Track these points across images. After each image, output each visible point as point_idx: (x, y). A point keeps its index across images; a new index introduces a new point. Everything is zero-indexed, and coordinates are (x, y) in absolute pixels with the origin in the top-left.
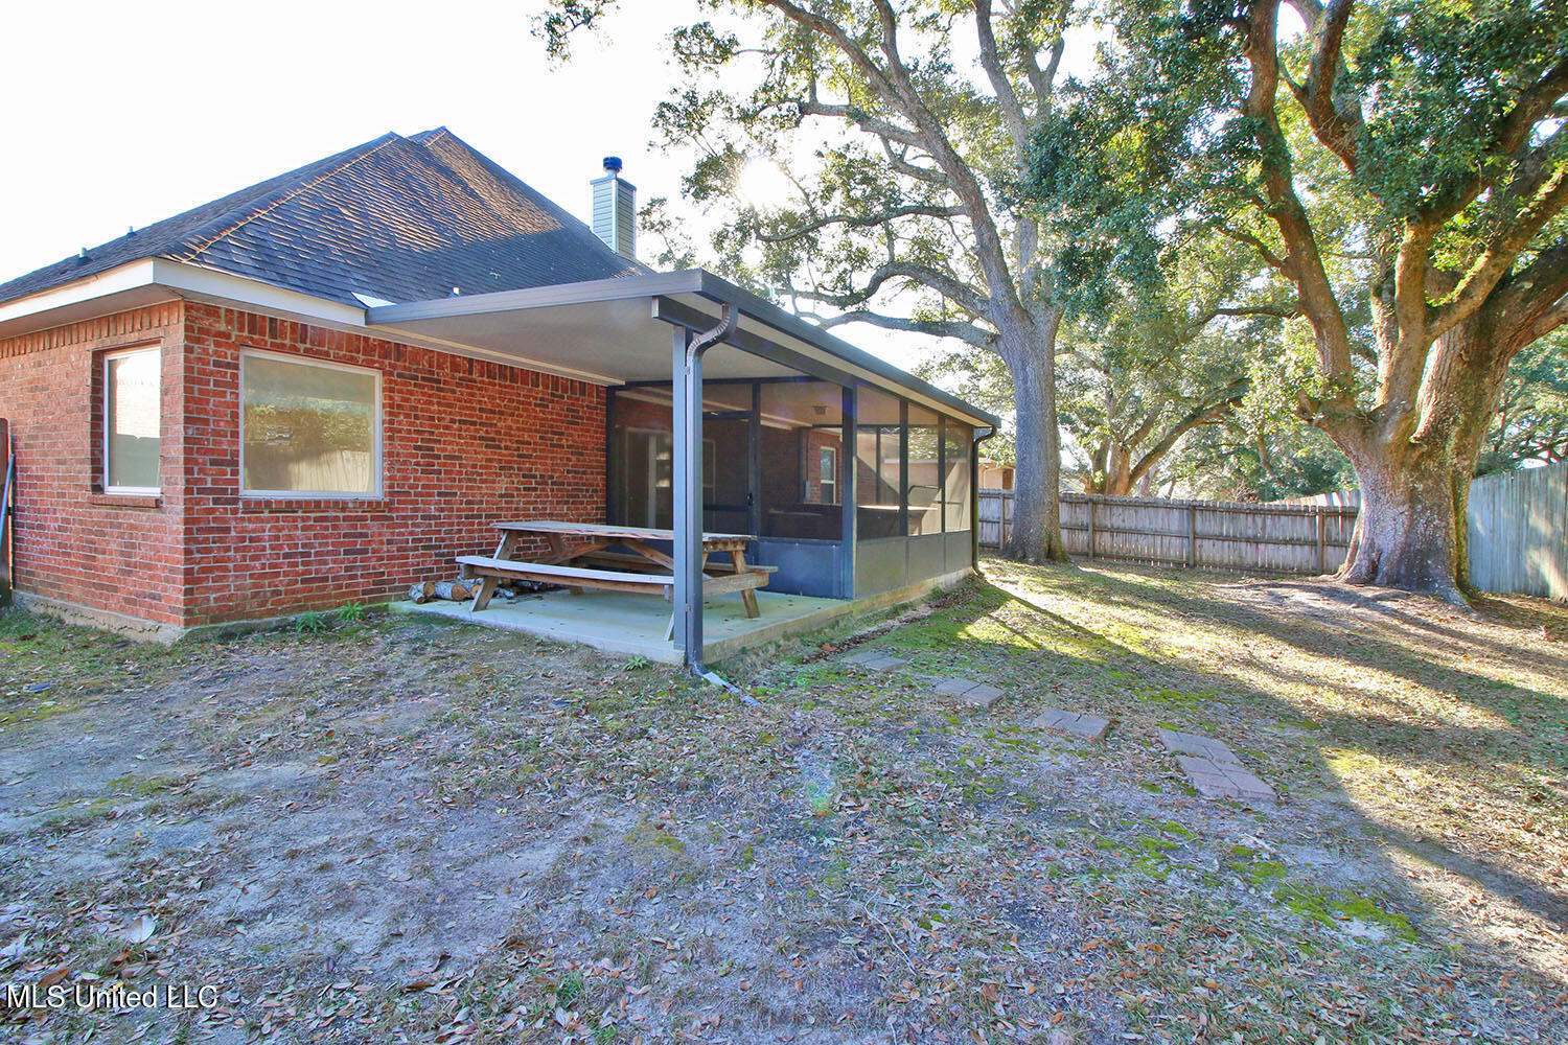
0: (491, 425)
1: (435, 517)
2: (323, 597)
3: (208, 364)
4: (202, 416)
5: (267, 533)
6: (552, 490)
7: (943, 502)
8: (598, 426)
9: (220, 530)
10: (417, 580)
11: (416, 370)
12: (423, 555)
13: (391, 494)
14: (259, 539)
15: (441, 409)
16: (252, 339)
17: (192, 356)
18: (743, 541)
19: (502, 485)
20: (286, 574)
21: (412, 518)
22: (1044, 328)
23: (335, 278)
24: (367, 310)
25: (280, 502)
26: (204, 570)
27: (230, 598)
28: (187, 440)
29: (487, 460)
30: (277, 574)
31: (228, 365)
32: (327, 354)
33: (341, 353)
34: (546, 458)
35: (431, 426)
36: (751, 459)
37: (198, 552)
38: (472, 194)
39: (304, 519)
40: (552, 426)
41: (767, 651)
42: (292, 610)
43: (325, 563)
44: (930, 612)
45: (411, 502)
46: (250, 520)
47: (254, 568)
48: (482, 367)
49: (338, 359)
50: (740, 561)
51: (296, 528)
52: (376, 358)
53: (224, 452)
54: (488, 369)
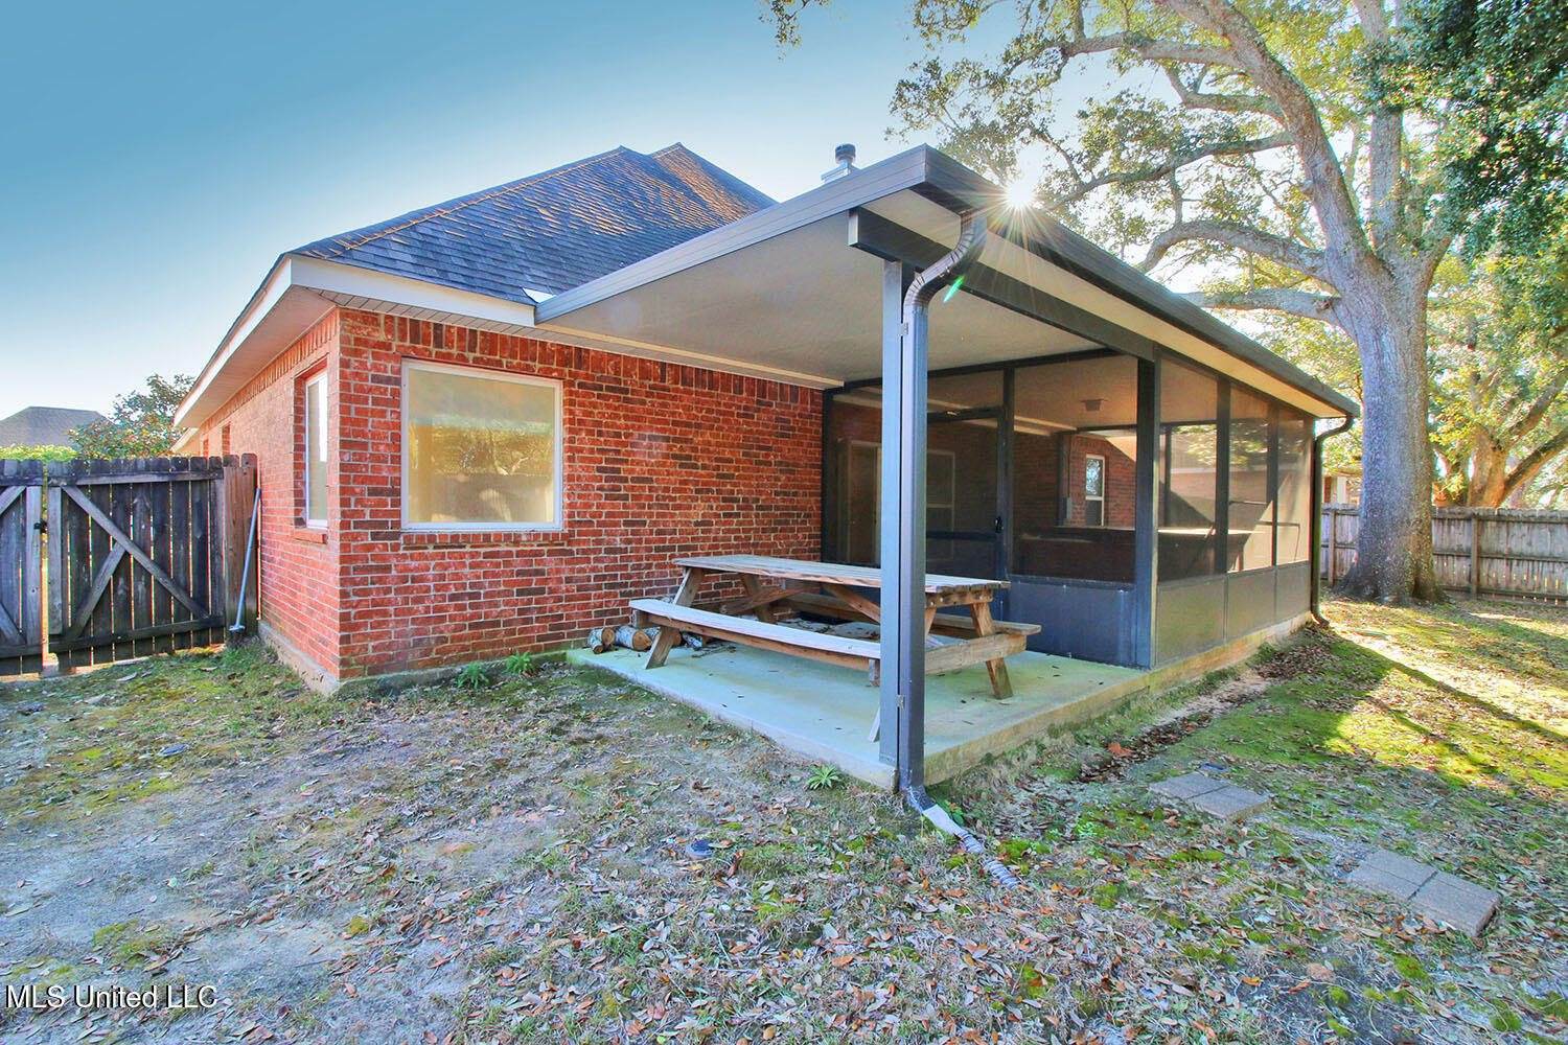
0: (686, 441)
1: (621, 550)
2: (493, 645)
3: (366, 379)
4: (359, 439)
5: (431, 572)
6: (757, 516)
7: (1274, 524)
8: (813, 438)
9: (378, 569)
10: (600, 623)
11: (599, 379)
12: (606, 595)
13: (571, 524)
14: (422, 579)
15: (629, 423)
16: (415, 349)
17: (348, 371)
18: (988, 590)
19: (697, 514)
20: (452, 618)
21: (594, 551)
22: (1410, 283)
23: (508, 275)
24: (535, 306)
25: (446, 536)
26: (360, 615)
27: (389, 646)
28: (343, 467)
29: (681, 482)
30: (442, 619)
31: (388, 380)
32: (499, 363)
33: (515, 362)
34: (750, 478)
35: (617, 444)
36: (1000, 473)
37: (355, 594)
38: (695, 198)
39: (472, 555)
40: (758, 440)
41: (1024, 757)
42: (458, 661)
43: (496, 605)
44: (1262, 685)
45: (595, 533)
46: (412, 557)
47: (417, 611)
48: (677, 373)
49: (511, 369)
50: (984, 619)
51: (463, 565)
52: (554, 367)
53: (384, 480)
54: (683, 374)
